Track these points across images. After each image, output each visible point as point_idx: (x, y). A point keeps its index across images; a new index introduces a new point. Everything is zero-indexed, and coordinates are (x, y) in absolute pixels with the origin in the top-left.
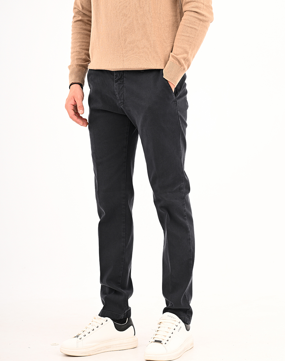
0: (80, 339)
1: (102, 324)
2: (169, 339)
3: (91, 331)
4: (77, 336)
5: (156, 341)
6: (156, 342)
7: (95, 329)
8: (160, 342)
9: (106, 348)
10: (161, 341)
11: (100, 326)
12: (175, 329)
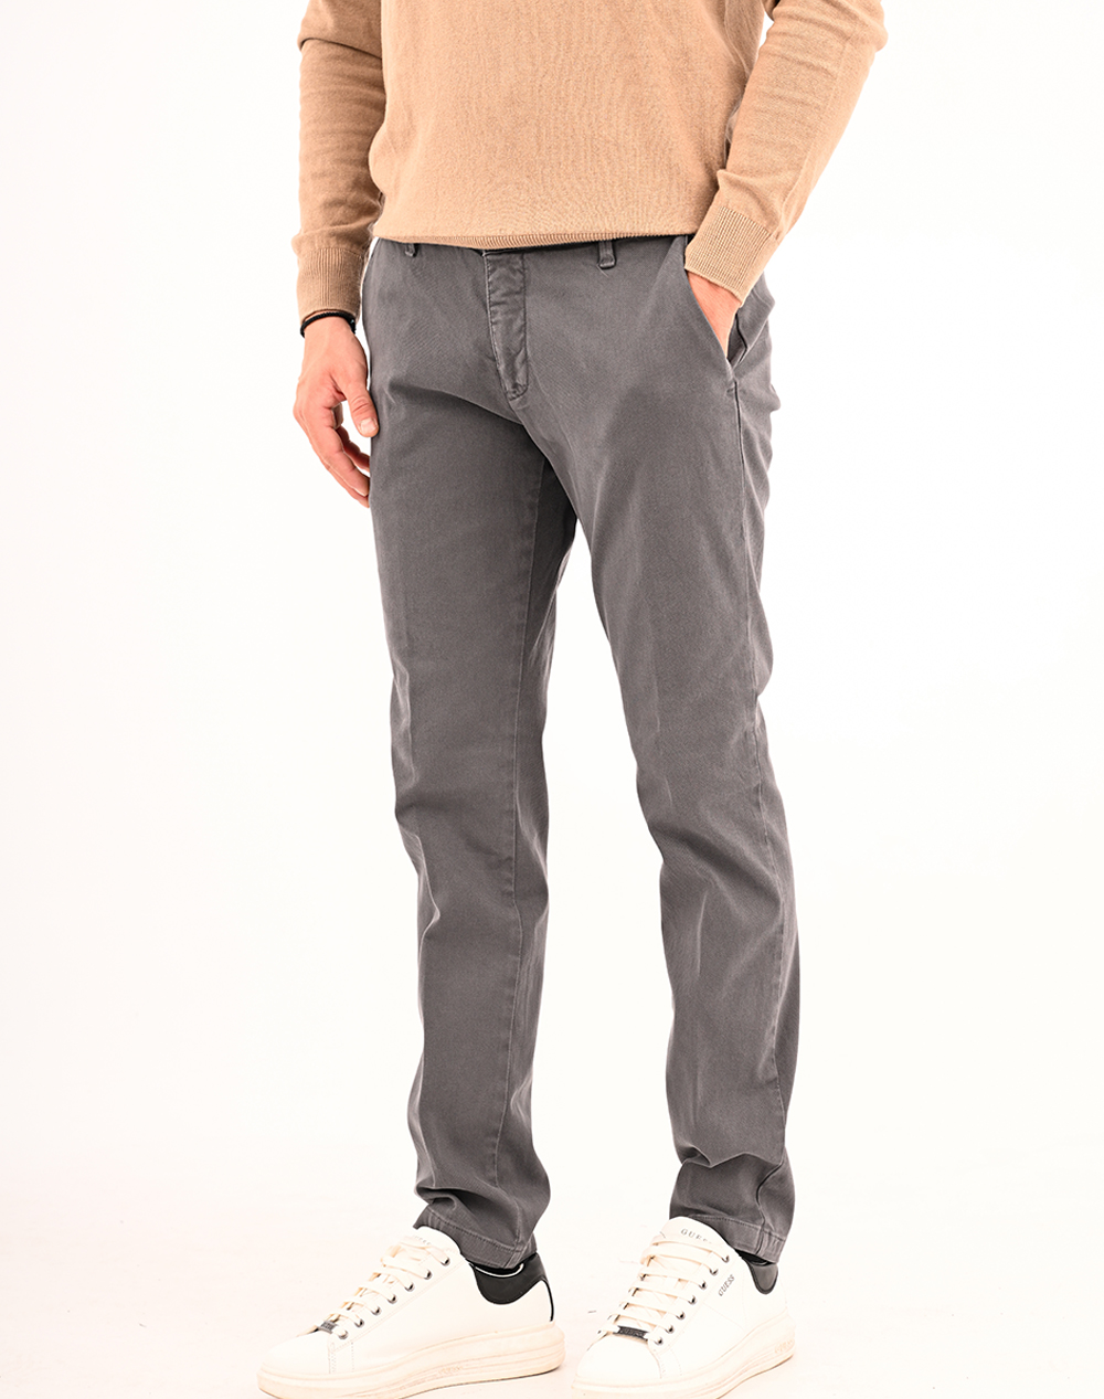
0: (343, 1337)
1: (429, 1275)
2: (677, 1324)
3: (386, 1307)
4: (329, 1326)
5: (624, 1331)
6: (624, 1333)
7: (402, 1295)
8: (638, 1334)
9: (443, 1374)
10: (644, 1332)
11: (420, 1284)
12: (704, 1285)
